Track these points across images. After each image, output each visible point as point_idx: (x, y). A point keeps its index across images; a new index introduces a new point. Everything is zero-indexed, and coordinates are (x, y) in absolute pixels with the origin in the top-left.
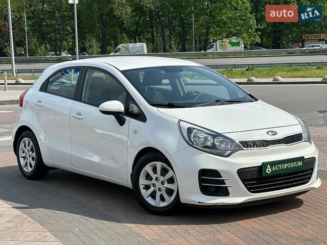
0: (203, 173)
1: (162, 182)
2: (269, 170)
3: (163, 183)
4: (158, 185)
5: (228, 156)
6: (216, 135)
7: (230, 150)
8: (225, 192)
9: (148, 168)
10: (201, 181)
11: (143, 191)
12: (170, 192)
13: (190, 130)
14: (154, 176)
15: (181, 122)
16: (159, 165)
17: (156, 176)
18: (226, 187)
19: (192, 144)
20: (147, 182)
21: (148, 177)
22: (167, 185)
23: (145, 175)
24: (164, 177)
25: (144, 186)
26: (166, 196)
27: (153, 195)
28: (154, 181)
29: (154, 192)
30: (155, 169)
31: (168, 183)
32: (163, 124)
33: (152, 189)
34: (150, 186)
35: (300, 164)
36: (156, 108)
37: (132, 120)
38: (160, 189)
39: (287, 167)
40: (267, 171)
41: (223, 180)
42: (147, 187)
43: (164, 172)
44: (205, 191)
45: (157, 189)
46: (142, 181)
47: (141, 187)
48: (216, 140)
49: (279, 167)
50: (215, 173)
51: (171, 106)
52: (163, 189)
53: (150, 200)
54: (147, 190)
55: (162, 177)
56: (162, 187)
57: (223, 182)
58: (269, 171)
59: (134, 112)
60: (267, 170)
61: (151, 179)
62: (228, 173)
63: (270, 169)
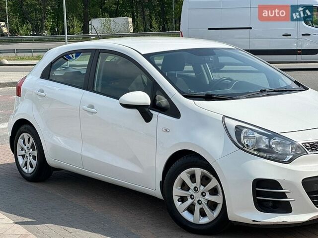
0: (259, 183)
1: (202, 193)
3: (203, 194)
4: (198, 196)
5: (290, 161)
6: (272, 135)
7: (291, 155)
8: (286, 208)
9: (184, 176)
10: (256, 194)
11: (178, 204)
12: (212, 206)
13: (238, 130)
14: (192, 186)
15: (226, 119)
16: (198, 172)
17: (194, 185)
18: (288, 202)
19: (242, 147)
20: (184, 193)
21: (184, 186)
22: (208, 197)
23: (180, 184)
24: (205, 186)
25: (179, 198)
26: (207, 210)
27: (191, 209)
28: (191, 192)
29: (193, 205)
30: (193, 177)
31: (210, 195)
32: (202, 120)
33: (189, 201)
34: (186, 197)
36: (192, 101)
37: (161, 115)
38: (199, 202)
41: (284, 193)
42: (183, 199)
43: (205, 180)
44: (261, 206)
45: (196, 202)
46: (177, 192)
47: (176, 199)
48: (272, 141)
50: (275, 184)
51: (209, 98)
52: (204, 202)
53: (187, 215)
54: (183, 202)
55: (202, 187)
56: (202, 200)
57: (284, 195)
59: (163, 106)
61: (188, 189)
62: (290, 184)
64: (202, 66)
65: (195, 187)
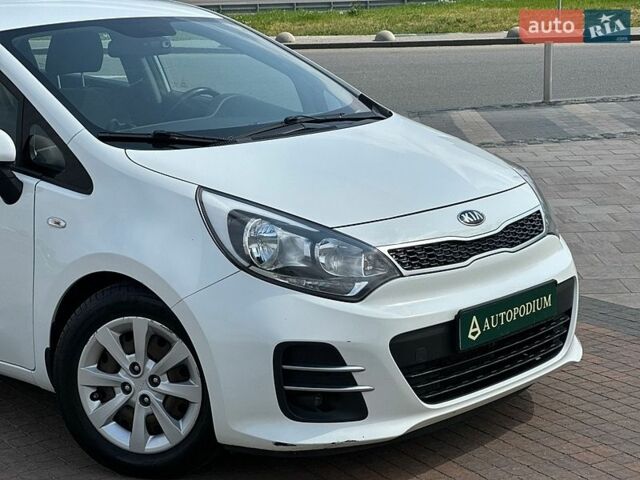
0: (289, 354)
1: (151, 378)
2: (474, 332)
3: (154, 381)
4: (141, 387)
5: (361, 296)
6: (318, 233)
7: (361, 280)
8: (354, 408)
9: (106, 336)
10: (282, 378)
11: (91, 407)
12: (177, 407)
13: (237, 221)
14: (125, 360)
15: (206, 196)
16: (141, 325)
17: (130, 358)
18: (359, 394)
19: (247, 264)
20: (104, 379)
21: (105, 362)
22: (165, 386)
23: (95, 356)
24: (156, 361)
25: (94, 391)
26: (164, 419)
27: (124, 418)
28: (123, 376)
29: (128, 407)
30: (127, 338)
31: (171, 382)
32: (145, 195)
33: (120, 398)
34: (112, 388)
35: (547, 302)
36: (120, 151)
37: (43, 184)
38: (145, 400)
39: (518, 315)
40: (470, 336)
41: (349, 373)
42: (103, 394)
43: (158, 346)
44: (296, 407)
45: (136, 399)
46: (88, 374)
47: (85, 394)
48: (319, 247)
49: (500, 318)
50: (326, 353)
51: (162, 141)
52: (157, 400)
53: (114, 433)
54: (103, 401)
55: (151, 364)
56: (152, 395)
57: (348, 378)
58: (474, 334)
59: (48, 162)
60: (472, 330)
61: (117, 368)
62: (363, 352)
63: (478, 329)
64: (144, 60)
65: (133, 365)
